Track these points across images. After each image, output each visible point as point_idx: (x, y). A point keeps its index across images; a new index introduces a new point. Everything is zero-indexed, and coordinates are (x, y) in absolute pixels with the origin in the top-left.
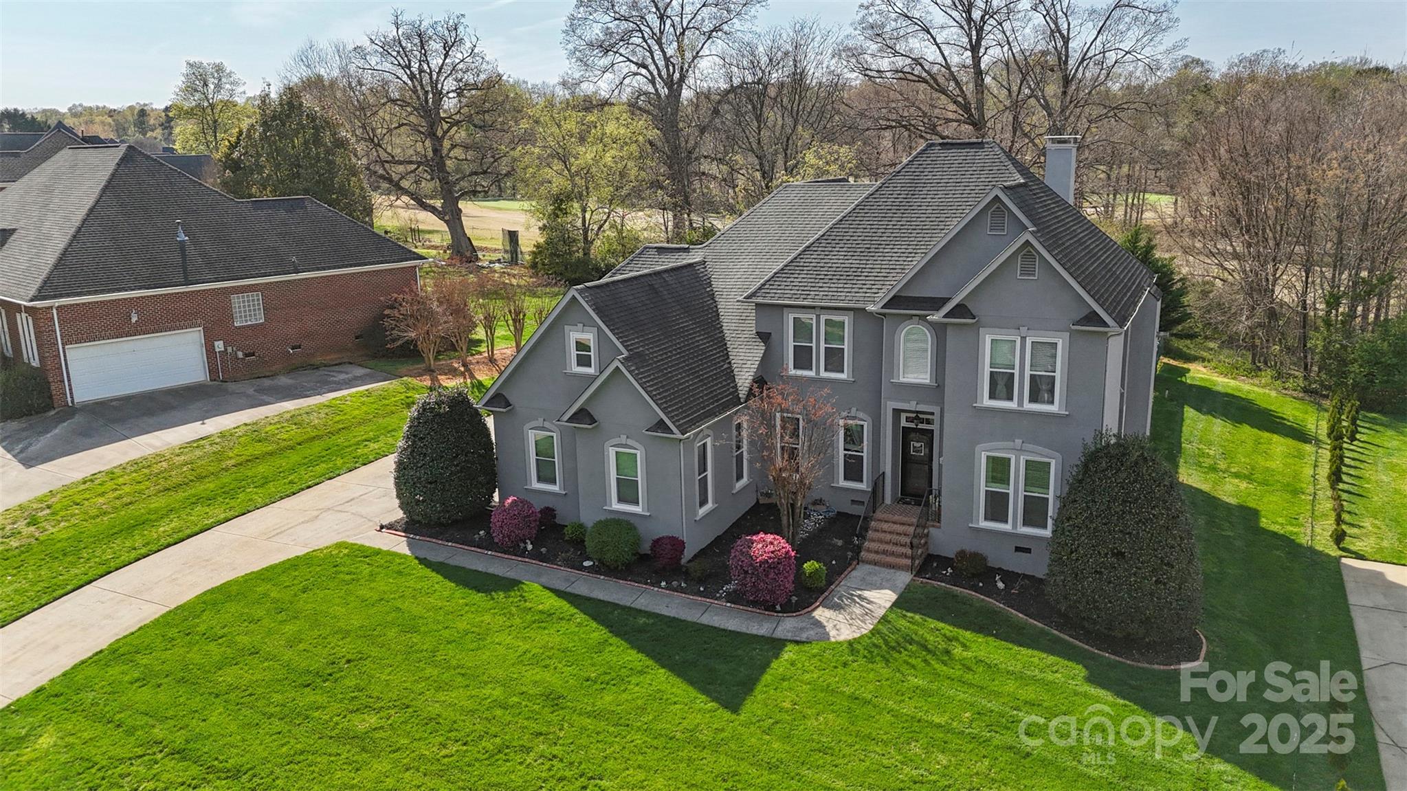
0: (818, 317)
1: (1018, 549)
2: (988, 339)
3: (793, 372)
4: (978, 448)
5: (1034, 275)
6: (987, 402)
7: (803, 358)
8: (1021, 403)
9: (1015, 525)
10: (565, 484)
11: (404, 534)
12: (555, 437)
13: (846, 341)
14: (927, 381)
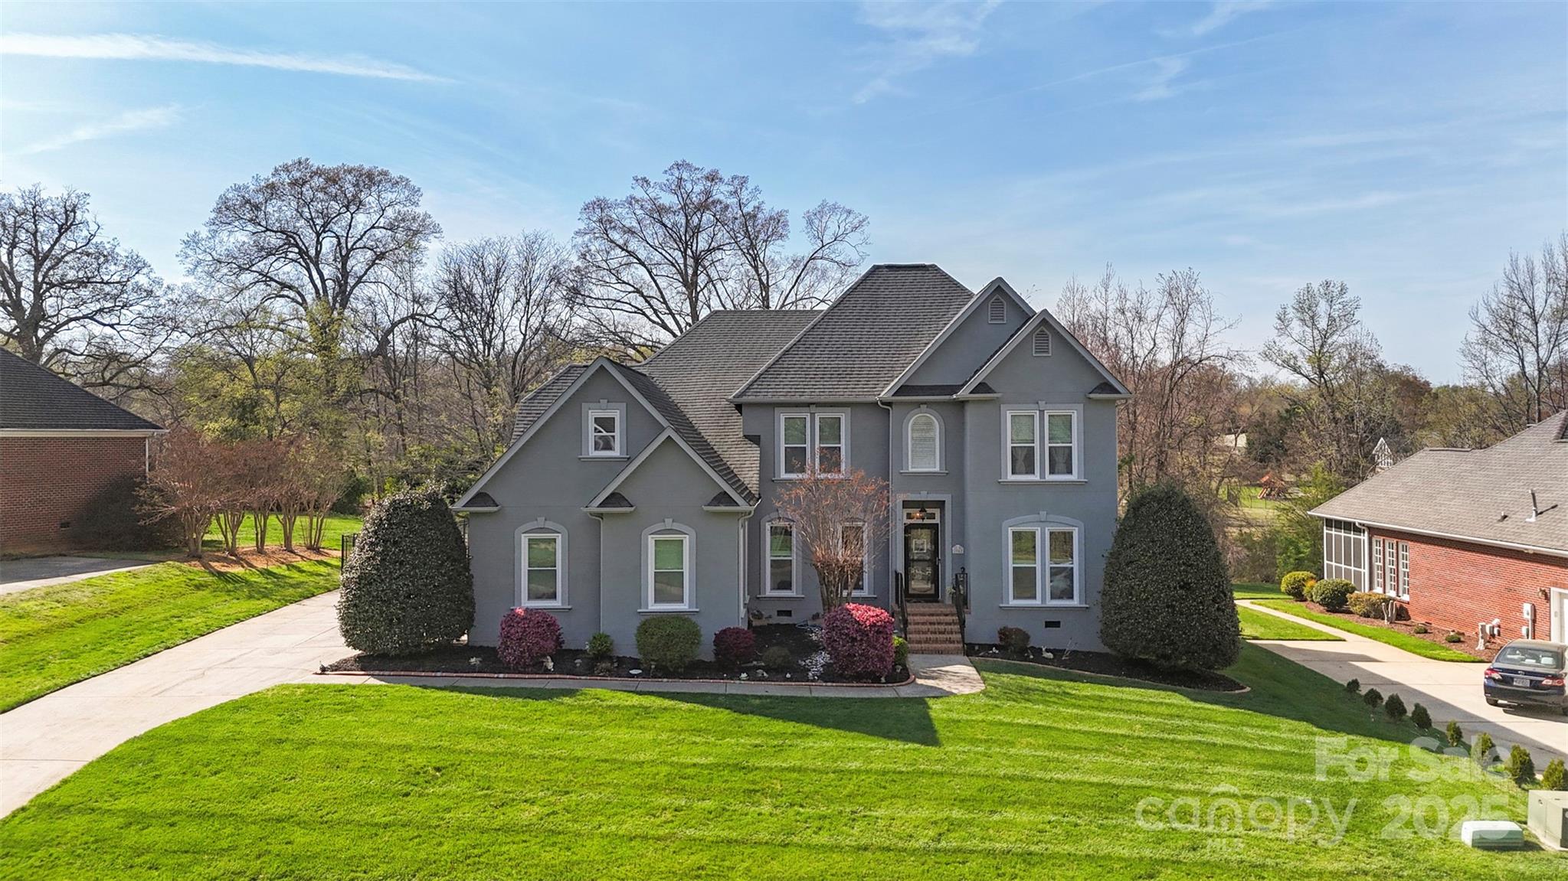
0: (813, 415)
1: (1049, 624)
2: (1009, 415)
3: (784, 476)
4: (1004, 524)
5: (1048, 352)
6: (1011, 478)
7: (796, 458)
8: (1042, 475)
9: (1042, 598)
10: (570, 596)
11: (363, 673)
12: (559, 538)
13: (843, 440)
14: (937, 469)
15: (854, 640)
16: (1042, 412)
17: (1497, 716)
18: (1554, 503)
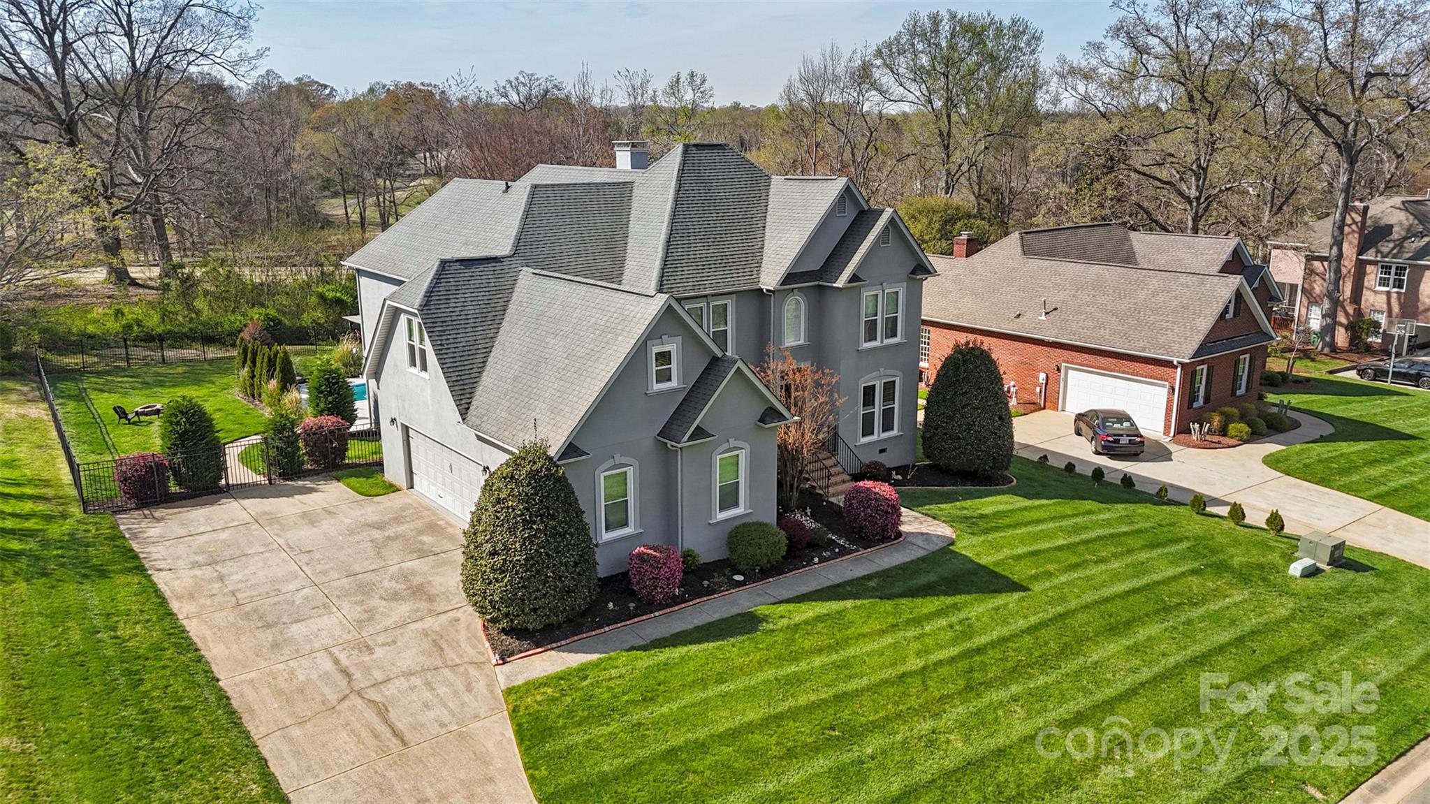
0: (708, 304)
1: (881, 452)
2: (865, 296)
4: (859, 382)
5: (889, 243)
6: (864, 345)
8: (881, 340)
9: (878, 434)
10: (641, 521)
11: (540, 650)
12: (630, 471)
13: (729, 322)
14: (802, 342)
15: (887, 512)
16: (883, 291)
17: (1104, 461)
18: (1054, 306)
